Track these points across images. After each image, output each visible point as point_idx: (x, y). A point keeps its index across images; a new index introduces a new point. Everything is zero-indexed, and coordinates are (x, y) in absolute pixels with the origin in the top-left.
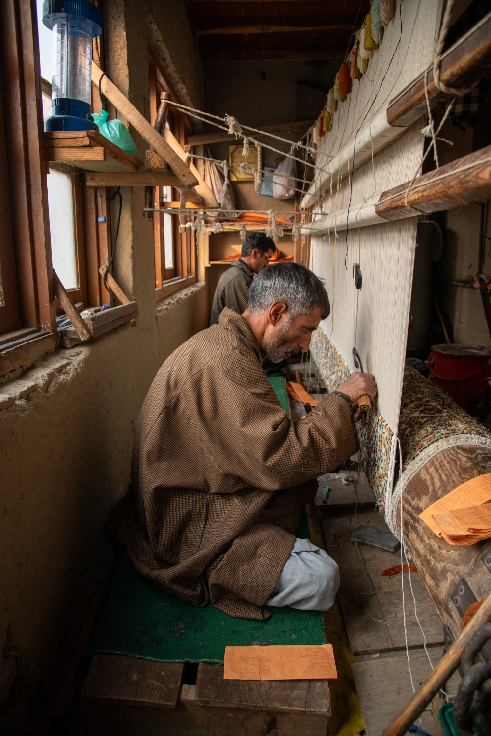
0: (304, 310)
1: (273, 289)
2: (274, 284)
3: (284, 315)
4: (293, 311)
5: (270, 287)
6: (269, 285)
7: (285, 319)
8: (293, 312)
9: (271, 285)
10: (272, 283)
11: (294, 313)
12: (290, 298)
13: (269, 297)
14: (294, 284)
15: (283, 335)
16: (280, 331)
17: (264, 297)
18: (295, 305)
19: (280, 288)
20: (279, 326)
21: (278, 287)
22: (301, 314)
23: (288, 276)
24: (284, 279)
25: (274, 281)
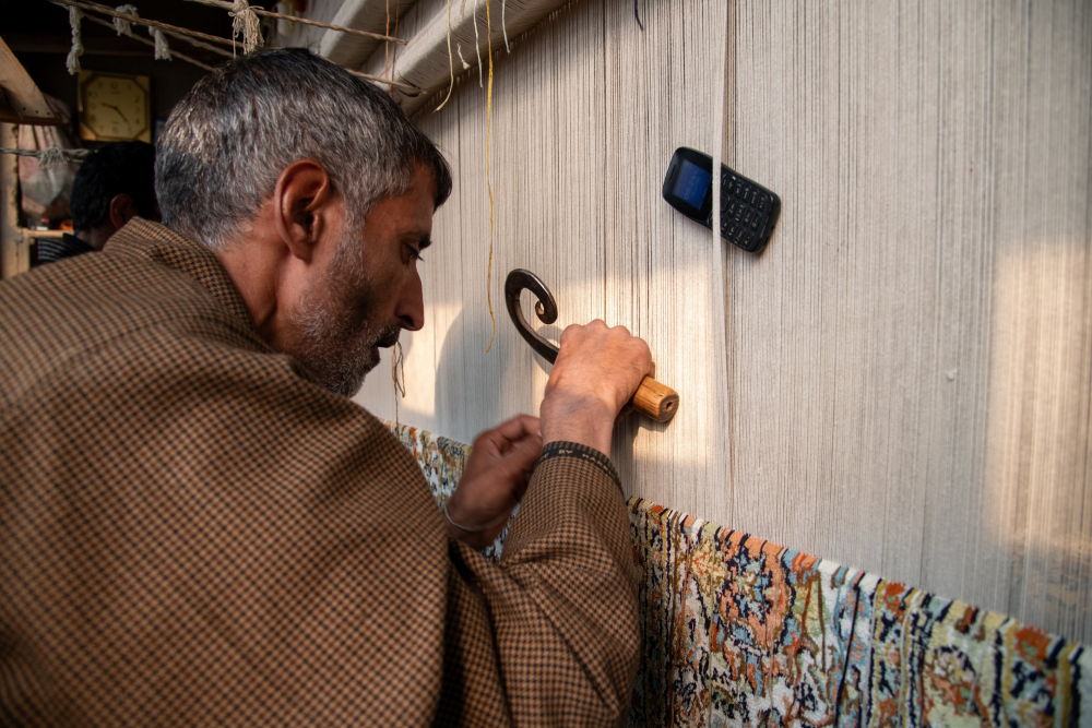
0: (390, 179)
1: (256, 133)
2: (254, 114)
3: (330, 214)
4: (354, 188)
5: (243, 132)
6: (235, 125)
7: (338, 223)
8: (356, 193)
9: (242, 123)
10: (247, 117)
11: (361, 195)
12: (332, 146)
13: (255, 166)
14: (325, 97)
15: (352, 281)
16: (337, 274)
17: (233, 174)
18: (358, 167)
19: (281, 124)
20: (326, 256)
21: (275, 121)
22: (384, 195)
23: (293, 78)
24: (284, 91)
25: (248, 107)
